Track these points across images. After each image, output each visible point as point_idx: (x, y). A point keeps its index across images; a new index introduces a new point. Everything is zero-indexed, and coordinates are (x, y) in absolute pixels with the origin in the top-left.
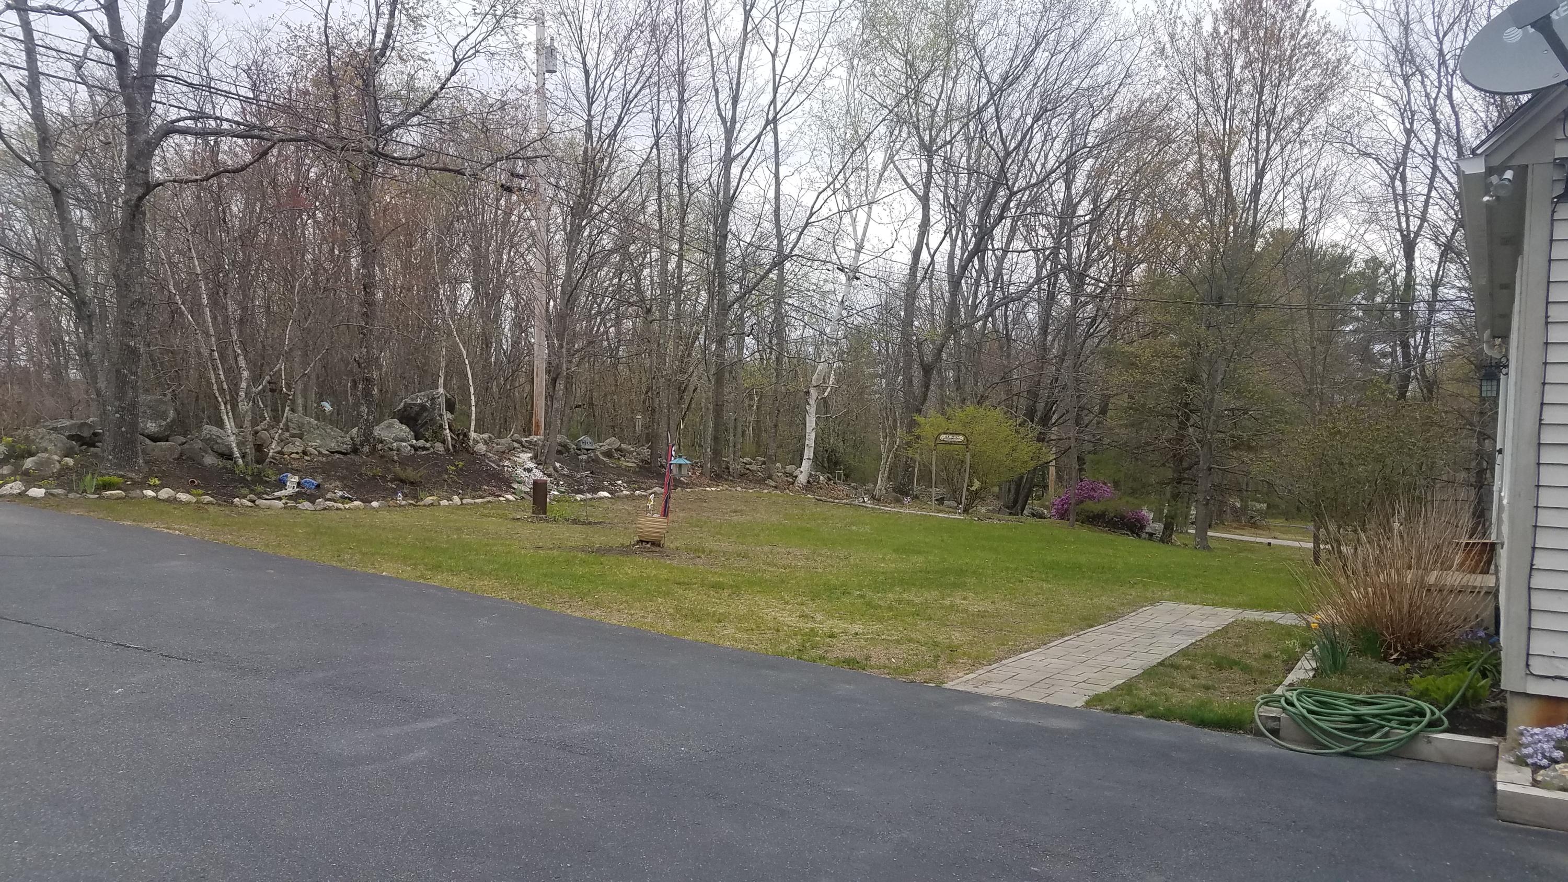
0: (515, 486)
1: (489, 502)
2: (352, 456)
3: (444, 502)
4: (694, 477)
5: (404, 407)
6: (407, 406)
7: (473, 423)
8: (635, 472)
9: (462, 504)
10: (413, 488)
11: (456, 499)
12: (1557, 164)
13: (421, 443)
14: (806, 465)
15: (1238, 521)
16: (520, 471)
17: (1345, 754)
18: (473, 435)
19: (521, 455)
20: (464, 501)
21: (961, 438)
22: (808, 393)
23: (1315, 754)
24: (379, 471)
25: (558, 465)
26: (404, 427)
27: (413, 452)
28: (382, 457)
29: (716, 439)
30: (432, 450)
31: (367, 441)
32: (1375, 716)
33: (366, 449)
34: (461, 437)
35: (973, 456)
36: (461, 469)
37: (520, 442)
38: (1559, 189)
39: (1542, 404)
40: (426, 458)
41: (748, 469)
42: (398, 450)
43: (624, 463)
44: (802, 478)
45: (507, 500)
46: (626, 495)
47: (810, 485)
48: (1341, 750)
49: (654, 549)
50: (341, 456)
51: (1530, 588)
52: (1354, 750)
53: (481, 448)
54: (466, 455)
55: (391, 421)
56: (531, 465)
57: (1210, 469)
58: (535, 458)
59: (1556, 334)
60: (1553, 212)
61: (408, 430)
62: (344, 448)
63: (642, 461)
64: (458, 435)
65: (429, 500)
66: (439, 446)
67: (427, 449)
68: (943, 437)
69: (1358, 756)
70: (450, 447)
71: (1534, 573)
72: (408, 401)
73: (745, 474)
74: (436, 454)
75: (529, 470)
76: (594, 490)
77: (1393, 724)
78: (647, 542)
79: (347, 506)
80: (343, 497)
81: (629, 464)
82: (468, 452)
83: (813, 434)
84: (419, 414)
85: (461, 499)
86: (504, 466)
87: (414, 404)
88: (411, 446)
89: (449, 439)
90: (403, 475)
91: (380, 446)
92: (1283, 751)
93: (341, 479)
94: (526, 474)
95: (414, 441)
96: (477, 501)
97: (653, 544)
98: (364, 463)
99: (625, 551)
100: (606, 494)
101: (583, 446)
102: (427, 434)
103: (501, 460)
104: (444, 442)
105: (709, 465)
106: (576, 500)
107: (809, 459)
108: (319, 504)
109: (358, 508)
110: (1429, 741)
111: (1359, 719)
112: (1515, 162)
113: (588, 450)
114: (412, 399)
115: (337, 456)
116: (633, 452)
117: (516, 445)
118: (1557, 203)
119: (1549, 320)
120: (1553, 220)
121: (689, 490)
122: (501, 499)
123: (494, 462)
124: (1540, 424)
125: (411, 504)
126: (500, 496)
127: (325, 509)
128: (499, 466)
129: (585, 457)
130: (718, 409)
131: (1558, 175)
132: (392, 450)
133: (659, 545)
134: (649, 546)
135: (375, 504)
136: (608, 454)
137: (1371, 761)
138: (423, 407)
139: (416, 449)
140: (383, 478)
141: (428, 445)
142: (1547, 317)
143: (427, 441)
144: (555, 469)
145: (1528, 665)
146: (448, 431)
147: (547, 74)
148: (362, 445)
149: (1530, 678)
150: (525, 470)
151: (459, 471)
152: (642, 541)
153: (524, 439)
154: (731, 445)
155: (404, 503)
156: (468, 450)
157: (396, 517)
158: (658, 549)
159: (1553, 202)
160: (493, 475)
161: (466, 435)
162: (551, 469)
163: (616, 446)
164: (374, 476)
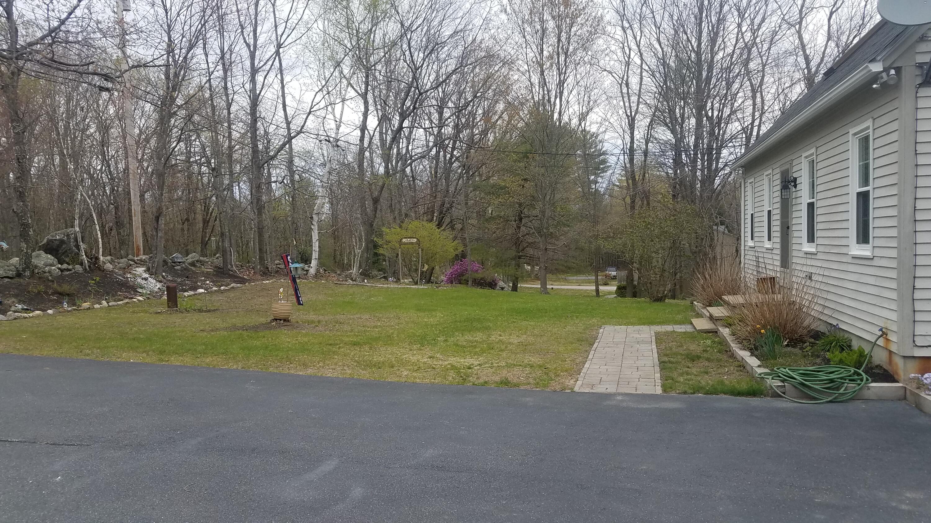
0: (140, 290)
1: (127, 303)
2: (17, 280)
3: (96, 306)
4: (251, 275)
5: (47, 242)
6: (49, 241)
7: (101, 250)
8: (214, 275)
9: (109, 306)
10: (72, 298)
11: (104, 303)
12: (918, 66)
13: (65, 266)
14: (314, 263)
15: (530, 277)
16: (139, 280)
17: (831, 402)
18: (101, 258)
19: (137, 269)
20: (110, 304)
21: (415, 240)
22: (312, 218)
23: (816, 404)
24: (42, 288)
25: (164, 274)
26: (49, 256)
27: (60, 273)
28: (40, 278)
29: (260, 250)
30: (74, 271)
31: (28, 267)
32: (838, 378)
33: (28, 273)
34: (94, 260)
35: (422, 250)
36: (99, 282)
37: (134, 261)
38: (919, 81)
39: (916, 199)
40: (71, 276)
41: (279, 268)
42: (49, 272)
43: (204, 269)
44: (312, 271)
45: (138, 300)
46: (215, 290)
47: (317, 276)
48: (829, 400)
49: (286, 323)
50: (9, 280)
51: (913, 299)
52: (834, 399)
53: (109, 266)
54: (99, 272)
55: (38, 252)
56: (146, 275)
57: (546, 249)
58: (148, 270)
59: (921, 160)
60: (917, 92)
61: (53, 258)
62: (10, 274)
63: (216, 267)
64: (91, 259)
65: (86, 305)
66: (78, 267)
67: (70, 270)
68: (404, 240)
69: (839, 402)
70: (87, 267)
71: (915, 291)
72: (49, 237)
73: (278, 271)
74: (77, 273)
75: (146, 279)
76: (195, 288)
77: (847, 381)
78: (281, 320)
79: (31, 315)
80: (23, 309)
81: (209, 270)
82: (100, 270)
83: (317, 243)
84: (59, 246)
85: (108, 303)
86: (127, 278)
87: (55, 240)
88: (59, 269)
89: (86, 262)
90: (59, 289)
91: (36, 271)
92: (798, 404)
93: (16, 296)
94: (144, 282)
95: (60, 266)
96: (119, 303)
97: (285, 320)
98: (29, 284)
99: (267, 326)
100: (202, 291)
101: (176, 260)
102: (67, 260)
103: (124, 274)
104: (81, 264)
105: (259, 267)
106: (185, 296)
107: (316, 259)
108: (10, 315)
109: (38, 316)
110: (869, 388)
111: (832, 381)
112: (895, 65)
113: (180, 262)
114: (52, 236)
115: (7, 280)
116: (208, 262)
117: (132, 263)
118: (919, 87)
119: (917, 152)
120: (917, 97)
121: (253, 284)
122: (134, 300)
123: (120, 275)
124: (915, 210)
125: (74, 309)
126: (132, 298)
127: (15, 319)
128: (124, 278)
129: (179, 267)
130: (260, 231)
131: (918, 72)
132: (45, 272)
133: (288, 321)
134: (282, 322)
135: (50, 312)
136: (193, 264)
137: (844, 404)
138: (62, 242)
139: (62, 270)
140: (46, 293)
141: (70, 267)
142: (916, 151)
143: (69, 264)
144: (163, 277)
145: (914, 341)
146: (85, 256)
147: (124, 12)
148: (24, 270)
149: (915, 348)
150: (142, 279)
151: (98, 284)
152: (276, 320)
153: (136, 258)
154: (268, 253)
155: (70, 309)
156: (101, 269)
157: (70, 319)
158: (288, 324)
159: (916, 87)
160: (122, 284)
161: (97, 258)
162: (161, 277)
163: (196, 259)
164: (39, 292)
